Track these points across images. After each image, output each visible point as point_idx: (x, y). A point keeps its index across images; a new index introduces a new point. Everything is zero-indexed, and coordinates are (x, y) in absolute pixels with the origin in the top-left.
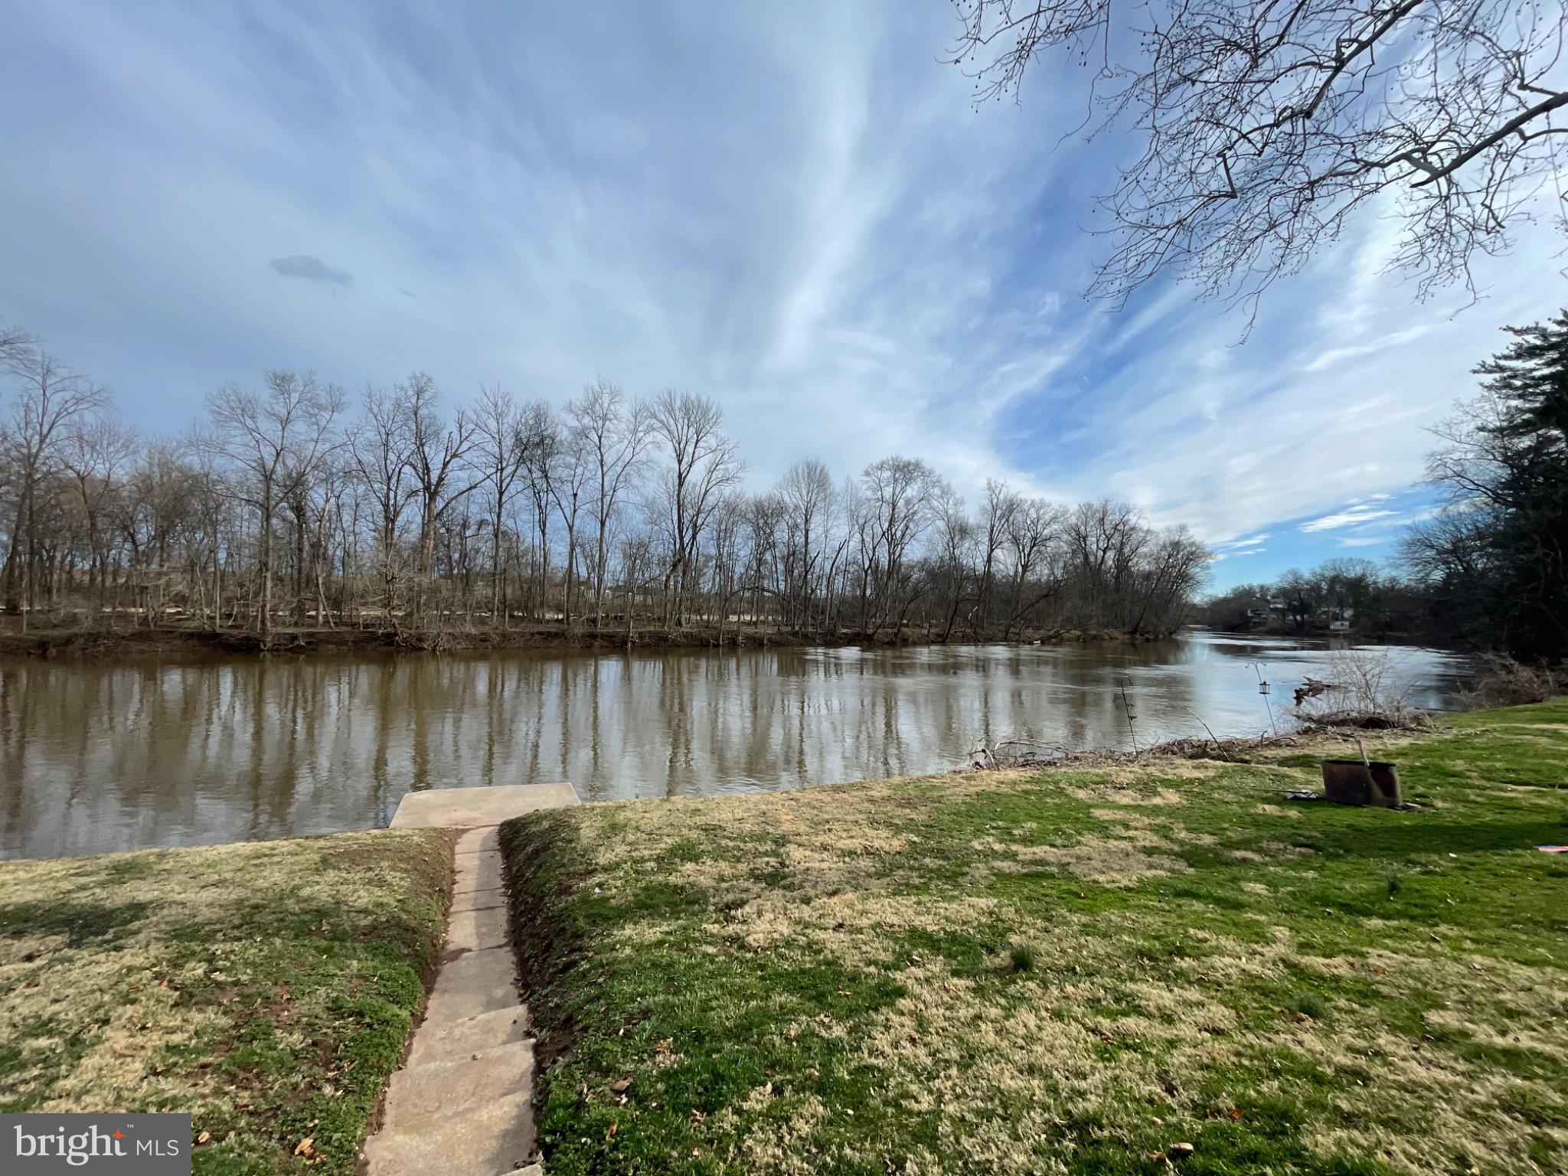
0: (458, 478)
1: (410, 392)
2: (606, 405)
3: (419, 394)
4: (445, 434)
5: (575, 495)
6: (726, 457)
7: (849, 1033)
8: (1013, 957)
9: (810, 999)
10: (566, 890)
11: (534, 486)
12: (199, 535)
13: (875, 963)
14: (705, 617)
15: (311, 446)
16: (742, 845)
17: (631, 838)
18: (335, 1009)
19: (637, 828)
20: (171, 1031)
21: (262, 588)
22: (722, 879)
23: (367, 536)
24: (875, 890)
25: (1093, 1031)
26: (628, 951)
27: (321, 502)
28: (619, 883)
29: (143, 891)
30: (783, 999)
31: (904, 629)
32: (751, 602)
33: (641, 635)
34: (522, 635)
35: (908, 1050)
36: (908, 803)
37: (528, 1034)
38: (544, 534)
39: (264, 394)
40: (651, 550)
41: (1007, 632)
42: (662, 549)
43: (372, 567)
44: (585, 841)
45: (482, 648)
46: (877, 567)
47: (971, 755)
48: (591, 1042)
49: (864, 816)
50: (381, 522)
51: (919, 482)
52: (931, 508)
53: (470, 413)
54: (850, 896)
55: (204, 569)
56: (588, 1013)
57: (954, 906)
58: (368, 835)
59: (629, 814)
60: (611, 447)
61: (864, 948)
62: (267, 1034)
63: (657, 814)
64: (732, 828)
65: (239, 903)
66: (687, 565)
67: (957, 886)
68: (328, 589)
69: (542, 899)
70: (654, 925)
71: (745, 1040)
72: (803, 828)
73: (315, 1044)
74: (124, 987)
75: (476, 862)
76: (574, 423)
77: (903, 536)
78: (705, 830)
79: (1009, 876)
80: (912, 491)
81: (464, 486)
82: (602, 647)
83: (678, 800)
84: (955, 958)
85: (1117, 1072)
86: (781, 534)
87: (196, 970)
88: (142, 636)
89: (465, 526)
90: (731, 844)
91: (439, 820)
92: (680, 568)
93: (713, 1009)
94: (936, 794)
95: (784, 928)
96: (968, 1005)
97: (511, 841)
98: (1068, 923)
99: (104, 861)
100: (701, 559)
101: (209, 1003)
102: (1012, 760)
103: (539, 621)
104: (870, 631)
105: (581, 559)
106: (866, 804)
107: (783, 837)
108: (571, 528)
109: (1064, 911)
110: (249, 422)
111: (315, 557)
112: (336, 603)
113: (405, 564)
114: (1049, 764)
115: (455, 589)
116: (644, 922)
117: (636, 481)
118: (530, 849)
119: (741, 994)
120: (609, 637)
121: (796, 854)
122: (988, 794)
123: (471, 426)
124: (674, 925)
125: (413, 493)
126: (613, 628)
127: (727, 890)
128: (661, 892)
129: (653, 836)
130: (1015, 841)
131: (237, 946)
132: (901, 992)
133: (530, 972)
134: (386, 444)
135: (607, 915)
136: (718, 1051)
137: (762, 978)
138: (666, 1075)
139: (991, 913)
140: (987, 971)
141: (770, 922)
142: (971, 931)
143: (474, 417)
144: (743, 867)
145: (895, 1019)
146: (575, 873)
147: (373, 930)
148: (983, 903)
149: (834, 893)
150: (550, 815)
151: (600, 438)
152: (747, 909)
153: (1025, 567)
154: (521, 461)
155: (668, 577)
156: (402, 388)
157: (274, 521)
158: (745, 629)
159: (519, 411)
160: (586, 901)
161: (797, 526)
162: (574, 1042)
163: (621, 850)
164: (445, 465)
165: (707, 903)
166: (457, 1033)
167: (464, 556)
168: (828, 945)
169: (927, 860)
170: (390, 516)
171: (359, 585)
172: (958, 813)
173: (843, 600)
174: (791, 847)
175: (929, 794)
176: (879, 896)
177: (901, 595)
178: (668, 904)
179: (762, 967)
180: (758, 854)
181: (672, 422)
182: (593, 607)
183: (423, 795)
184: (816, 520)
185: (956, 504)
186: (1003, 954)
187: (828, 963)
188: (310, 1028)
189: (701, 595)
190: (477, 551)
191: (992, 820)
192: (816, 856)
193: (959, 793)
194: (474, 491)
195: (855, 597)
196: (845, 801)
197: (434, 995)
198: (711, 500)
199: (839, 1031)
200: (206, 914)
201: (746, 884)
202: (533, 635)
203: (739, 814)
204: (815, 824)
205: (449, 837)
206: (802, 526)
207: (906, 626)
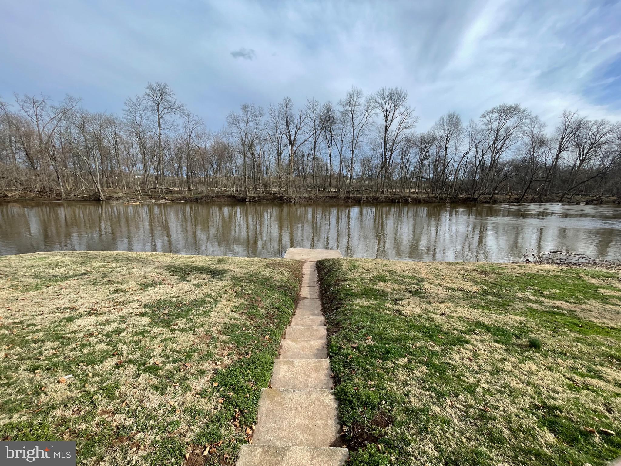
0: (300, 138)
1: (284, 106)
2: (355, 99)
3: (286, 106)
4: (295, 121)
5: (342, 141)
6: (408, 116)
7: (441, 351)
8: (529, 341)
9: (427, 336)
10: (337, 285)
11: (327, 138)
12: (228, 165)
13: (457, 330)
14: (394, 190)
15: (255, 130)
16: (404, 279)
17: (360, 271)
18: (272, 306)
19: (363, 268)
20: (235, 302)
21: (245, 181)
22: (394, 290)
23: (273, 162)
24: (461, 304)
25: (569, 379)
26: (358, 307)
27: (258, 151)
28: (355, 285)
29: (225, 267)
30: (415, 334)
31: (495, 195)
32: (416, 183)
33: (367, 198)
34: (323, 197)
35: (467, 362)
36: (485, 273)
37: (325, 325)
38: (330, 158)
39: (241, 114)
40: (373, 162)
41: (562, 197)
42: (376, 161)
43: (275, 173)
44: (344, 270)
45: (311, 202)
46: (483, 165)
47: (525, 256)
48: (344, 331)
49: (461, 276)
50: (277, 157)
51: (516, 117)
52: (522, 131)
53: (304, 111)
54: (449, 304)
55: (230, 175)
56: (344, 323)
57: (501, 316)
58: (278, 259)
59: (360, 263)
60: (357, 118)
61: (453, 324)
62: (256, 308)
63: (370, 264)
64: (400, 273)
65: (247, 273)
66: (387, 167)
67: (504, 309)
68: (262, 181)
69: (329, 286)
70: (367, 301)
71: (399, 343)
72: (431, 277)
73: (268, 313)
74: (224, 290)
75: (309, 272)
76: (342, 109)
77: (501, 148)
78: (389, 272)
79: (536, 311)
80: (510, 123)
81: (302, 141)
82: (351, 202)
83: (379, 260)
84: (497, 336)
85: (578, 396)
86: (433, 151)
87: (239, 289)
88: (218, 197)
89: (303, 157)
90: (399, 278)
91: (298, 258)
92: (384, 169)
93: (387, 331)
94: (500, 271)
95: (418, 311)
96: (501, 354)
97: (320, 267)
98: (567, 336)
99: (216, 258)
100: (394, 165)
101: (242, 297)
102: (550, 261)
103: (329, 192)
104: (476, 197)
105: (344, 167)
106: (463, 271)
107: (422, 279)
108: (340, 155)
109: (566, 330)
110: (237, 124)
111: (258, 170)
112: (265, 186)
113: (284, 172)
114: (576, 264)
115: (301, 180)
116: (364, 299)
117: (367, 132)
118: (326, 270)
119: (399, 328)
120: (354, 198)
121: (426, 285)
122: (531, 274)
123: (304, 116)
124: (375, 302)
125: (286, 145)
126: (356, 195)
127: (396, 294)
128: (371, 291)
129: (368, 271)
130: (543, 297)
131: (248, 284)
132: (468, 342)
133: (326, 308)
134: (276, 127)
135: (351, 295)
136: (388, 344)
137: (408, 325)
138: (369, 346)
139: (521, 323)
140: (513, 344)
141: (413, 308)
142: (508, 328)
143: (305, 113)
144: (403, 287)
145: (463, 351)
146: (340, 280)
147: (280, 287)
148: (518, 318)
149: (442, 302)
150: (332, 260)
151: (352, 114)
152: (404, 302)
153: (582, 161)
154: (322, 128)
155: (379, 173)
156: (281, 104)
157: (246, 159)
158: (412, 195)
159: (322, 107)
160: (344, 289)
161: (441, 147)
162: (339, 330)
163: (356, 275)
164: (296, 133)
165: (388, 297)
166: (304, 320)
167: (303, 168)
168: (437, 320)
169: (490, 297)
170: (279, 154)
171: (271, 180)
172: (512, 280)
173: (462, 182)
174: (425, 283)
175: (496, 270)
176: (463, 306)
177: (496, 179)
178: (373, 295)
179: (408, 322)
180: (410, 283)
181: (383, 103)
182: (348, 187)
183: (293, 250)
184: (451, 143)
185: (539, 127)
186: (524, 340)
187: (436, 326)
188: (266, 309)
189: (393, 181)
190: (307, 166)
191: (531, 285)
192: (436, 288)
193: (514, 271)
194: (306, 142)
195: (469, 180)
196: (452, 269)
197: (297, 309)
198: (399, 138)
199: (437, 349)
200: (239, 275)
201: (404, 293)
202: (326, 197)
203: (403, 268)
204: (437, 276)
205: (300, 264)
206: (444, 147)
207: (497, 194)
